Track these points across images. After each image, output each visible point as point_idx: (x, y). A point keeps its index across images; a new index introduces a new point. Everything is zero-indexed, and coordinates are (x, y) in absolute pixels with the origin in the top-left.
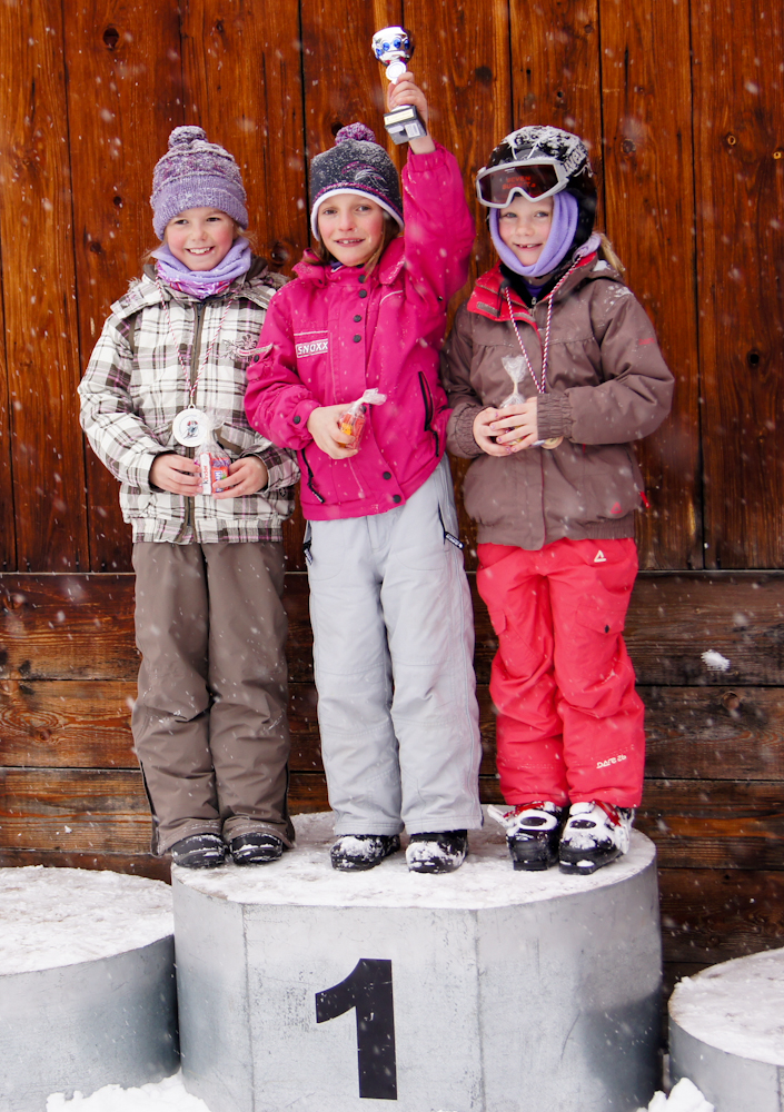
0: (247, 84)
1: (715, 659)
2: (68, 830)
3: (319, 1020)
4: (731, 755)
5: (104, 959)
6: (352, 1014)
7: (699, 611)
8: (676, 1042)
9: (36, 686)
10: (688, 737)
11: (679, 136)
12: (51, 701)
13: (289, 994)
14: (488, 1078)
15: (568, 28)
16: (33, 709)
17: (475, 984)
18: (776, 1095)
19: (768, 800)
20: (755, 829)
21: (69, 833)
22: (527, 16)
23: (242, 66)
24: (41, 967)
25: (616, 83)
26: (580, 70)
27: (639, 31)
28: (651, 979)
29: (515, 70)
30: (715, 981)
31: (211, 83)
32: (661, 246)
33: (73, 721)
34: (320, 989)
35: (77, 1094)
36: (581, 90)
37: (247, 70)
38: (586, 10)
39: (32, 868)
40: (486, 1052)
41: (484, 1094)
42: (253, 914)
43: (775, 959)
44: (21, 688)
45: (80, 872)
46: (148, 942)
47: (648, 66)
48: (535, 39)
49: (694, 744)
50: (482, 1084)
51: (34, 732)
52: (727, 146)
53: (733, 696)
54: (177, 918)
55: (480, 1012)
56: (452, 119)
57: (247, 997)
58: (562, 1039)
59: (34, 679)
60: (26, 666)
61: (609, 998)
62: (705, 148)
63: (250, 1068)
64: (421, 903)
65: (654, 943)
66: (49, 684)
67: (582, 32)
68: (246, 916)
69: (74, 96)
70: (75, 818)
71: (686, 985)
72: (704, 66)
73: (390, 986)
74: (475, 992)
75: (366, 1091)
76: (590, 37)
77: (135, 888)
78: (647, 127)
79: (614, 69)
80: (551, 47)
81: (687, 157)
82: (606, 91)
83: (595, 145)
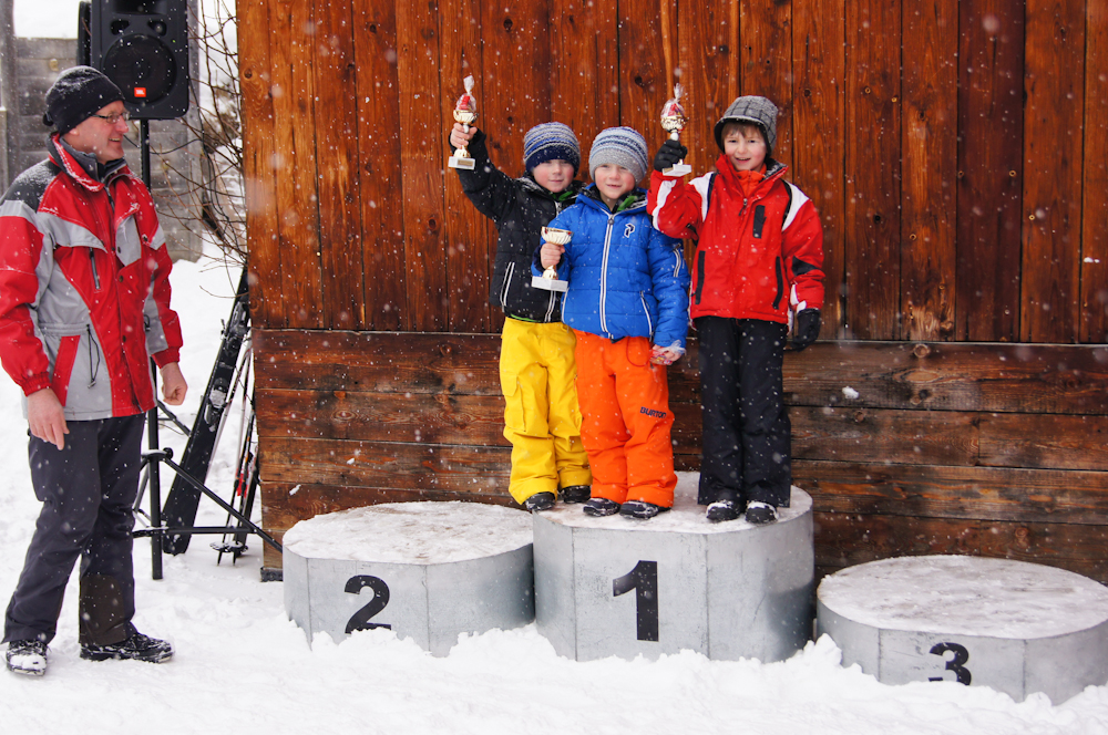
0: (586, 53)
1: (850, 392)
2: (475, 481)
3: (615, 595)
4: (858, 448)
5: (492, 557)
6: (634, 590)
7: (842, 364)
8: (821, 613)
9: (458, 398)
10: (833, 436)
11: (837, 87)
12: (466, 407)
13: (598, 579)
14: (711, 631)
15: (774, 24)
16: (456, 411)
17: (705, 576)
18: (877, 646)
19: (880, 474)
20: (872, 490)
21: (476, 483)
22: (749, 16)
23: (584, 42)
24: (457, 560)
25: (801, 56)
26: (780, 47)
27: (815, 25)
28: (808, 577)
29: (742, 47)
30: (845, 578)
32: (825, 151)
33: (479, 418)
34: (616, 577)
35: (475, 633)
36: (780, 60)
37: (586, 45)
38: (785, 13)
39: (453, 502)
40: (710, 615)
41: (708, 641)
42: (578, 534)
43: (880, 566)
44: (450, 399)
45: (481, 505)
46: (518, 547)
47: (819, 47)
48: (754, 29)
49: (837, 441)
50: (708, 635)
51: (456, 424)
52: (865, 94)
53: (860, 413)
54: (536, 534)
55: (707, 593)
56: (705, 75)
57: (573, 580)
58: (755, 609)
59: (457, 394)
60: (452, 387)
61: (783, 586)
62: (852, 95)
63: (574, 621)
64: (675, 529)
65: (810, 555)
66: (466, 398)
67: (782, 26)
68: (574, 534)
69: (486, 58)
70: (479, 475)
71: (828, 579)
73: (656, 576)
74: (704, 581)
75: (640, 637)
76: (786, 28)
77: (513, 516)
78: (818, 83)
79: (800, 47)
80: (763, 34)
81: (841, 100)
82: (795, 60)
83: (787, 92)
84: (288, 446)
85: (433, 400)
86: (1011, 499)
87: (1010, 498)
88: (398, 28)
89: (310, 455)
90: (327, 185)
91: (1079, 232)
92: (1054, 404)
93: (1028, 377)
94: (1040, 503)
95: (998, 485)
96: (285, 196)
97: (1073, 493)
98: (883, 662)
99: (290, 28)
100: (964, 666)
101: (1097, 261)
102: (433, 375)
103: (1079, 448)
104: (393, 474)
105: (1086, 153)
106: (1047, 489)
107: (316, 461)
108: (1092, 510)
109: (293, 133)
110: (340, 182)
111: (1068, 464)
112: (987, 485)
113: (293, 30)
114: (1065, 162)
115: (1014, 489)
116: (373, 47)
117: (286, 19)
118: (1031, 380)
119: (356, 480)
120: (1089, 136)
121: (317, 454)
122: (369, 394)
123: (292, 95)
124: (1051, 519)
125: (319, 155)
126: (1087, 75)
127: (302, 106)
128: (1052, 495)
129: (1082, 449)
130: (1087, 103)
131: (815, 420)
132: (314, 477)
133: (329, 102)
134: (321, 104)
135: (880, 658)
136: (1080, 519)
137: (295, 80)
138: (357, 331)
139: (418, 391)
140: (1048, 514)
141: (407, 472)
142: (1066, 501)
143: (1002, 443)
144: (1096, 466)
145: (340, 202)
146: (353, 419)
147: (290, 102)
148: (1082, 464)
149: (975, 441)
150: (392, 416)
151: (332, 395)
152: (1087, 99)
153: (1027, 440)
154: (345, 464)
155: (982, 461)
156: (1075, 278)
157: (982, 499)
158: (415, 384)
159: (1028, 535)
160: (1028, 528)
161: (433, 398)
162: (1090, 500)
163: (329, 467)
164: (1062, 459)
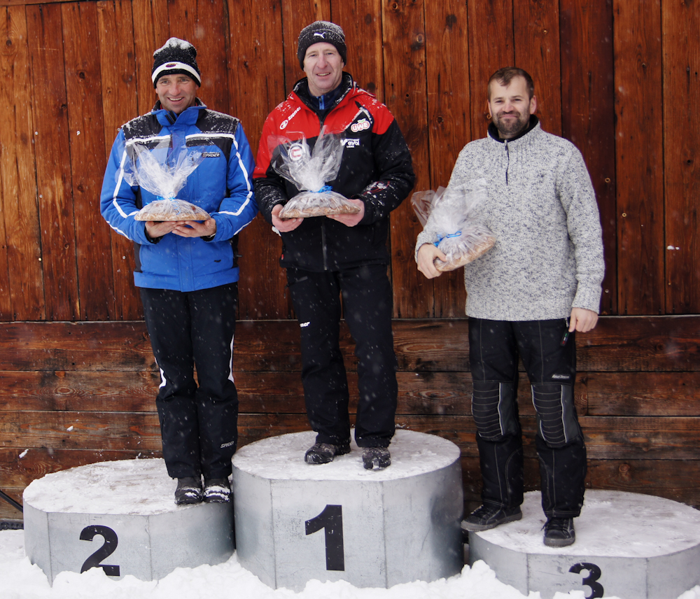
0: (258, 91)
3: (307, 534)
6: (323, 529)
11: (464, 115)
13: (293, 522)
14: (388, 560)
15: (411, 65)
17: (382, 516)
18: (526, 568)
22: (392, 58)
23: (256, 83)
25: (434, 90)
26: (417, 84)
27: (445, 66)
29: (386, 85)
31: (241, 91)
34: (308, 519)
36: (417, 94)
37: (259, 84)
38: (420, 56)
40: (387, 548)
41: (386, 568)
42: (275, 485)
44: (152, 375)
47: (449, 82)
48: (396, 69)
50: (385, 563)
55: (384, 529)
57: (272, 523)
58: (422, 541)
62: (476, 121)
63: (273, 556)
67: (418, 66)
68: (272, 485)
72: (476, 82)
73: (341, 518)
74: (382, 520)
75: (329, 568)
76: (422, 69)
78: (448, 111)
79: (433, 83)
80: (403, 74)
81: (467, 124)
82: (429, 94)
83: (424, 118)
84: (17, 418)
85: (138, 375)
86: (615, 442)
87: (614, 440)
88: (103, 74)
89: (35, 424)
90: (46, 203)
91: (662, 226)
92: (648, 364)
93: (625, 342)
94: (638, 444)
95: (604, 431)
96: (11, 212)
97: (665, 435)
98: (531, 581)
99: (13, 76)
100: (598, 581)
101: (677, 248)
102: (137, 355)
103: (668, 399)
104: (105, 437)
105: (665, 162)
106: (642, 432)
107: (41, 429)
108: (681, 448)
109: (16, 161)
110: (57, 200)
111: (660, 411)
112: (596, 431)
113: (15, 78)
114: (649, 170)
115: (616, 433)
116: (82, 90)
117: (9, 69)
118: (628, 345)
119: (76, 444)
120: (668, 149)
121: (41, 423)
122: (84, 373)
123: (15, 131)
124: (647, 457)
125: (39, 179)
126: (665, 101)
127: (24, 139)
128: (647, 437)
129: (670, 399)
130: (665, 123)
131: (454, 382)
132: (40, 443)
133: (46, 135)
134: (40, 136)
135: (528, 577)
136: (670, 456)
137: (17, 120)
138: (74, 321)
139: (125, 369)
140: (645, 452)
141: (117, 436)
142: (659, 442)
143: (606, 396)
144: (682, 412)
145: (57, 217)
146: (72, 394)
147: (13, 136)
148: (670, 412)
149: (584, 396)
150: (104, 390)
151: (54, 374)
152: (665, 120)
153: (626, 394)
154: (66, 431)
155: (590, 412)
156: (661, 263)
157: (591, 442)
158: (123, 363)
159: (629, 470)
160: (629, 465)
161: (138, 374)
162: (678, 440)
163: (52, 434)
164: (655, 408)
